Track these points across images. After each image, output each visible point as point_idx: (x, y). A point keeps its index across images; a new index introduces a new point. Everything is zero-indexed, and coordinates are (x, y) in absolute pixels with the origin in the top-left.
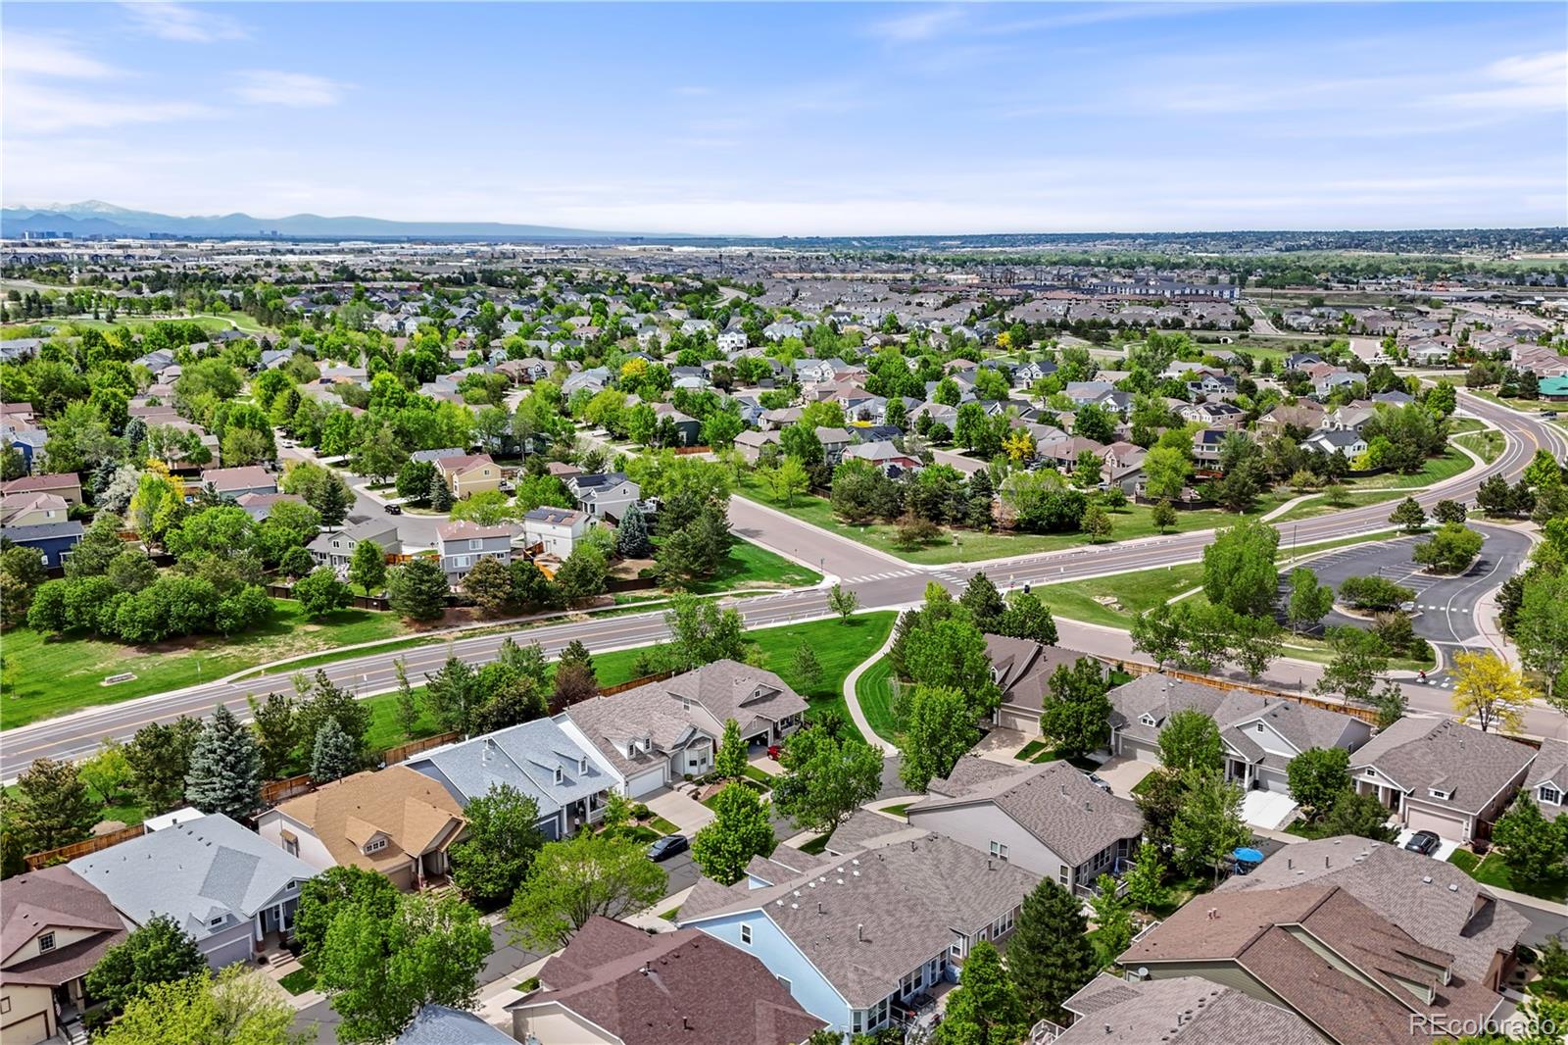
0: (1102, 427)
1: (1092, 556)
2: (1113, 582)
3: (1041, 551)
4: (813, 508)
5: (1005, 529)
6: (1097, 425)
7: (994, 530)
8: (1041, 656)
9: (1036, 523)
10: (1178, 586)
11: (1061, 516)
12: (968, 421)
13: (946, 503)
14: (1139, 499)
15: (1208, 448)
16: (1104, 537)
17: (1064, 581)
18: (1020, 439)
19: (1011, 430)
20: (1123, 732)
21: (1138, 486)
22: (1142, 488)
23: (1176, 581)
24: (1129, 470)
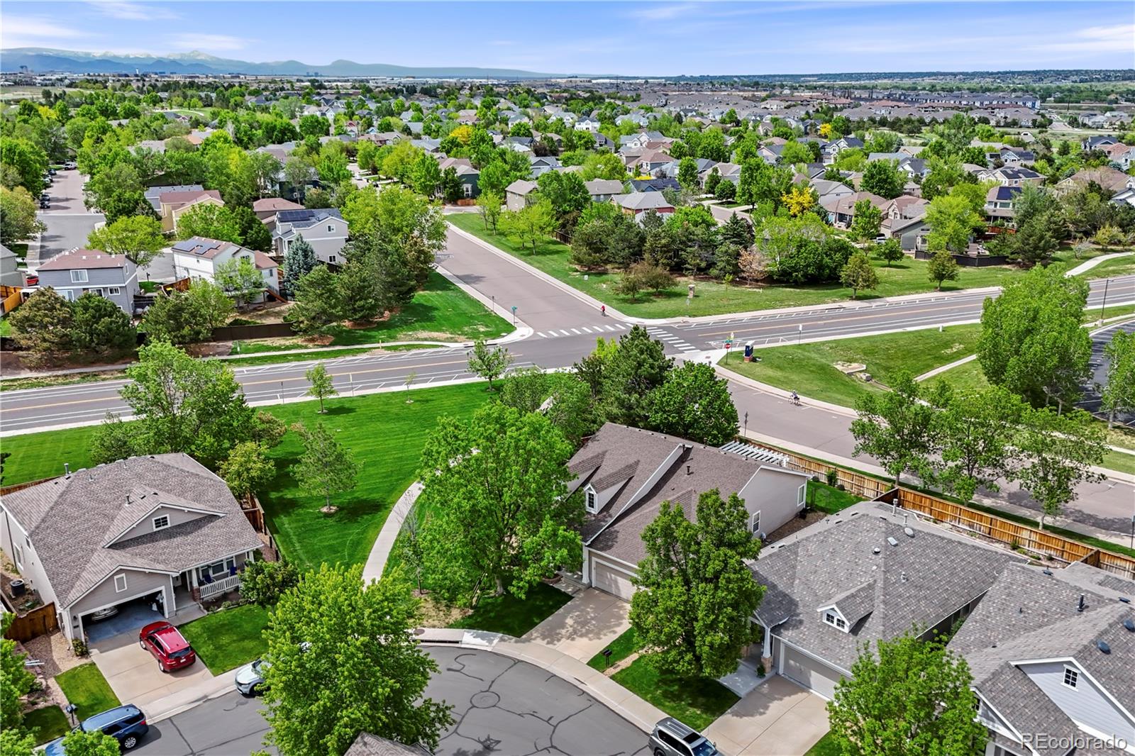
0: (890, 183)
1: (853, 313)
2: (866, 344)
3: (789, 306)
4: (555, 256)
5: (757, 281)
6: (885, 181)
7: (743, 281)
8: (684, 466)
9: (790, 274)
10: (949, 351)
11: (820, 267)
12: (751, 176)
13: (689, 250)
14: (919, 254)
15: (1003, 205)
16: (868, 292)
17: (802, 342)
18: (801, 193)
19: (792, 185)
20: (787, 637)
21: (919, 240)
22: (924, 241)
23: (947, 345)
24: (911, 222)
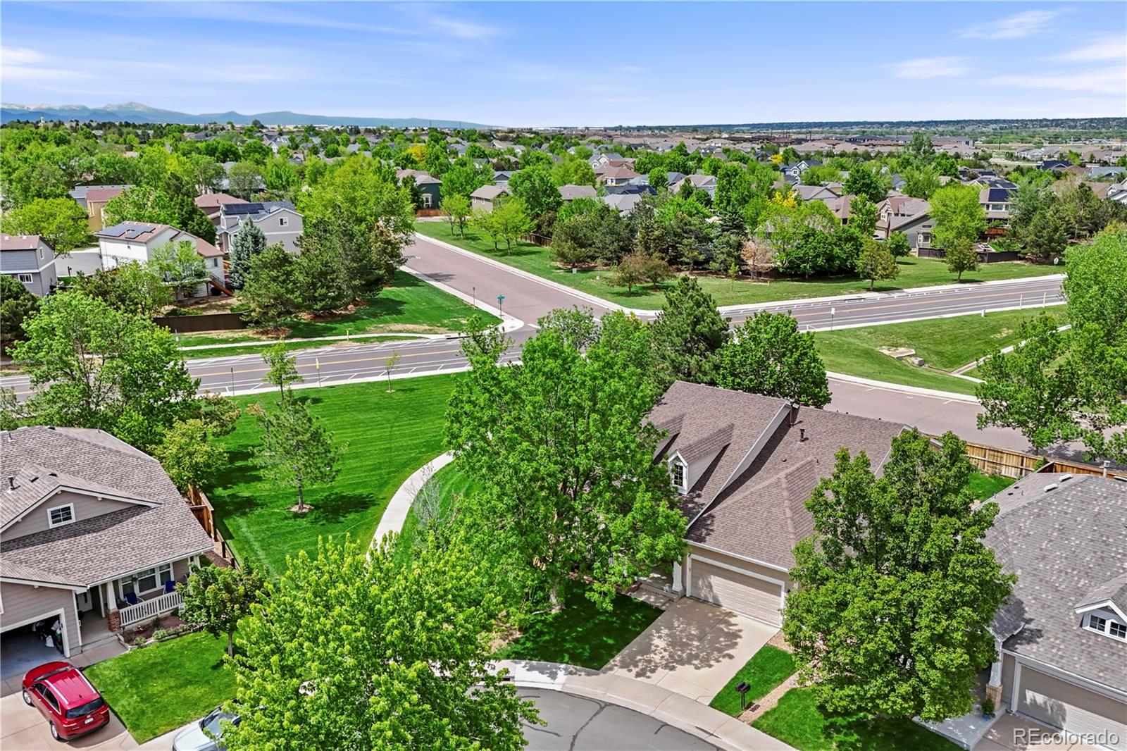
0: (875, 188)
1: (874, 303)
2: (907, 329)
3: (804, 297)
4: (533, 256)
5: (760, 274)
6: (868, 186)
7: (745, 274)
8: (794, 431)
9: (798, 266)
10: (998, 336)
11: (830, 258)
13: (685, 241)
14: (922, 251)
15: (994, 207)
16: (886, 283)
17: (835, 328)
18: (785, 197)
19: (773, 190)
21: (921, 237)
22: (926, 239)
23: (995, 330)
24: (910, 219)
